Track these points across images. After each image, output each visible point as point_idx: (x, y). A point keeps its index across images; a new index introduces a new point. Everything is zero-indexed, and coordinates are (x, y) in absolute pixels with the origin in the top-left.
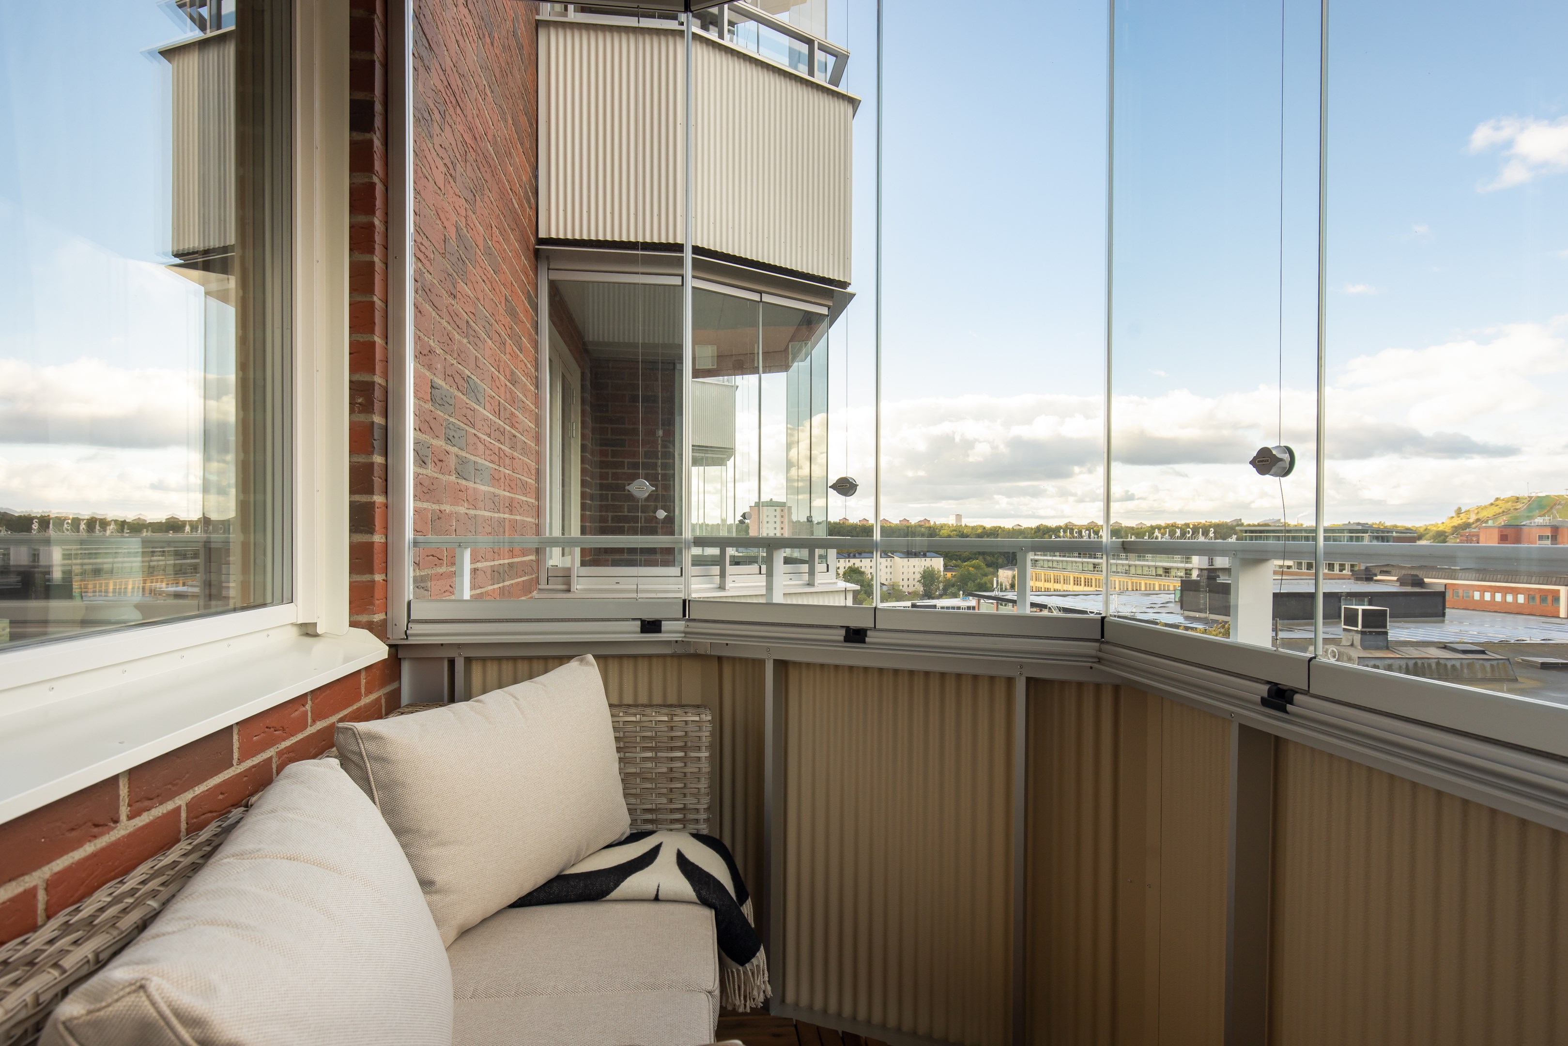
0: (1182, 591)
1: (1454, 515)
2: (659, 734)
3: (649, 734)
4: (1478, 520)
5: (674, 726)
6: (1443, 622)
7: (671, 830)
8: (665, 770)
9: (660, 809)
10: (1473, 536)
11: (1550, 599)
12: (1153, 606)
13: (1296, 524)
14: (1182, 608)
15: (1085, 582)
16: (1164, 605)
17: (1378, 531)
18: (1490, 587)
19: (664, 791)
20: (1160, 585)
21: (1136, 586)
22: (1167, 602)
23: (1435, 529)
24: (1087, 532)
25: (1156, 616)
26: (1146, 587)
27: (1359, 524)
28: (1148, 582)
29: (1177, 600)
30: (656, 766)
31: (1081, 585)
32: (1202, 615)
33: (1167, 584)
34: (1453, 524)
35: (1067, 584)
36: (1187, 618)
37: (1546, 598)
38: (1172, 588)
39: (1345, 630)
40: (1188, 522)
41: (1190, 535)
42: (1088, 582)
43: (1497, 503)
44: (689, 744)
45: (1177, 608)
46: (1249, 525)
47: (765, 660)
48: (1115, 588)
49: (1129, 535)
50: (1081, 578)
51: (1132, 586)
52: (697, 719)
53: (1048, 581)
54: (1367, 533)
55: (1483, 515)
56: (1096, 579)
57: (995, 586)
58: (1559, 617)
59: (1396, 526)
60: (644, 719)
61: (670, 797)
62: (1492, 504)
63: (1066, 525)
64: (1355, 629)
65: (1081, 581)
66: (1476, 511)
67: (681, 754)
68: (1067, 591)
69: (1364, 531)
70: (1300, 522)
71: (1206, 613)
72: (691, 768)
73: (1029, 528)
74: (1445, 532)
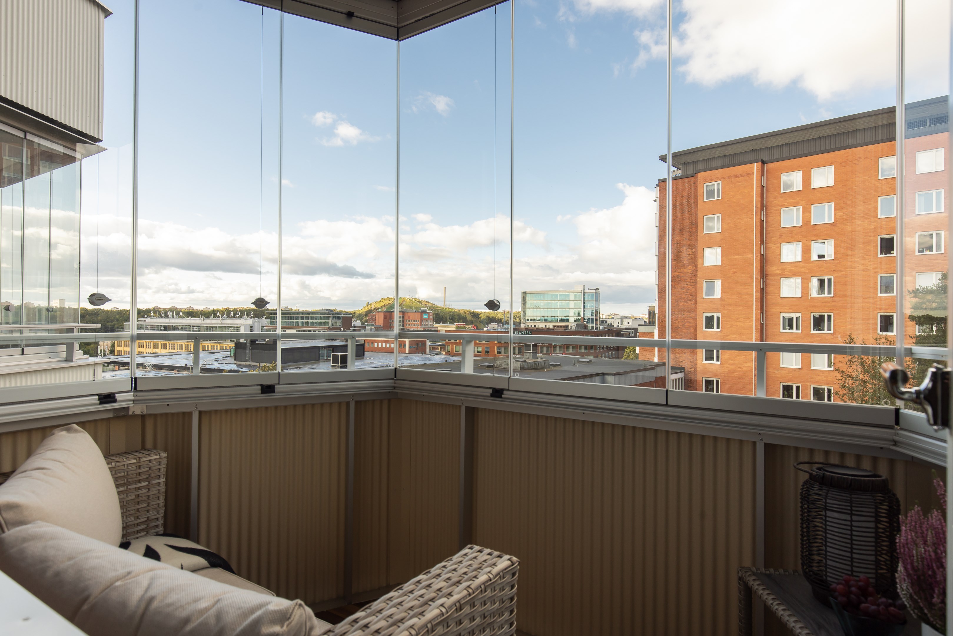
0: (235, 349)
1: (366, 306)
2: (129, 473)
3: (122, 474)
4: (375, 308)
5: (142, 465)
6: (363, 358)
7: (137, 538)
8: (133, 497)
9: (129, 525)
10: (373, 316)
11: (403, 345)
12: (217, 359)
13: (295, 309)
14: (235, 360)
15: (170, 346)
16: (224, 359)
17: (335, 314)
18: (381, 340)
19: (133, 512)
20: (220, 346)
21: (205, 348)
22: (226, 357)
23: (358, 312)
24: (171, 313)
25: (220, 366)
26: (211, 348)
27: (327, 310)
28: (213, 345)
29: (232, 355)
30: (127, 496)
31: (166, 348)
32: (248, 363)
33: (225, 345)
34: (366, 310)
35: (156, 348)
36: (238, 366)
37: (401, 345)
38: (228, 348)
39: (332, 366)
40: (236, 307)
41: (239, 315)
42: (172, 346)
43: (382, 300)
44: (152, 475)
45: (232, 360)
46: (271, 310)
47: (192, 412)
48: (191, 350)
49: (201, 315)
50: (166, 344)
51: (203, 348)
52: (158, 457)
53: (141, 347)
54: (331, 315)
55: (378, 306)
56: (177, 344)
57: (99, 352)
58: (406, 353)
59: (342, 311)
60: (118, 464)
61: (138, 515)
62: (380, 301)
63: (154, 308)
64: (337, 365)
65: (166, 346)
66: (374, 304)
67: (145, 483)
68: (156, 353)
69: (329, 314)
70: (298, 308)
71: (250, 362)
72: (154, 491)
73: (125, 310)
74: (362, 314)
